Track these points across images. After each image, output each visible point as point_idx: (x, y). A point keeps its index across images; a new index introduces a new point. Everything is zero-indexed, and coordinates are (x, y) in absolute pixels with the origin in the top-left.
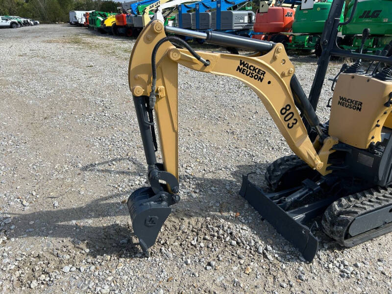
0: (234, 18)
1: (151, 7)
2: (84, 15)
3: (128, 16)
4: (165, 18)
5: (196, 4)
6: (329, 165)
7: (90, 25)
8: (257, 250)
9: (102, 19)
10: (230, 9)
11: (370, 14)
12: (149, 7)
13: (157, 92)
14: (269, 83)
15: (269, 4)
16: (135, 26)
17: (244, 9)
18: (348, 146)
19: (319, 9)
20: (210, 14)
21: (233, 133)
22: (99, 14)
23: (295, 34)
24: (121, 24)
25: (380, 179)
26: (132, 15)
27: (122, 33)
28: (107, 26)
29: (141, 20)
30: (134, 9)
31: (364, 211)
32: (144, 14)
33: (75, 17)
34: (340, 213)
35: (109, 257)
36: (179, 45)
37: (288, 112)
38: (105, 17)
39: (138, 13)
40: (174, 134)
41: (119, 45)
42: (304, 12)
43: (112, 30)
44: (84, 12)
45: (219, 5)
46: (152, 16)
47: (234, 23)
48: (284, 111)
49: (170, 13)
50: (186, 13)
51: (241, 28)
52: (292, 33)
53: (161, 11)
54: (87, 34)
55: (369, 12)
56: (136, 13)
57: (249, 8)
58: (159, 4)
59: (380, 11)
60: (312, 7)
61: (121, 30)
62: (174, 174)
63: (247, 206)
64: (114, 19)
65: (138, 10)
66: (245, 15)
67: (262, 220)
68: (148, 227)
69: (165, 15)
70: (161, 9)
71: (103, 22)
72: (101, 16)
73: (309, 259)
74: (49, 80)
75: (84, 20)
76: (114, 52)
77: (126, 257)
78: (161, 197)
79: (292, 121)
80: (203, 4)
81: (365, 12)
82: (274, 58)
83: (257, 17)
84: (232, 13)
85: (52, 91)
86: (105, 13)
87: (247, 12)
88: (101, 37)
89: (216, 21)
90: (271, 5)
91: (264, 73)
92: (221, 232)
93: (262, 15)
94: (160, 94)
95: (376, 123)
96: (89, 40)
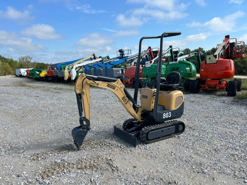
0: (114, 71)
1: (69, 66)
2: (26, 71)
3: (55, 71)
4: (77, 72)
5: (94, 65)
6: (142, 118)
7: (30, 76)
8: (118, 146)
9: (38, 73)
10: (113, 67)
11: (175, 69)
12: (68, 66)
13: (84, 92)
14: (117, 90)
15: (131, 65)
16: (59, 76)
17: (120, 67)
18: (147, 111)
19: (153, 67)
20: (102, 69)
21: (112, 117)
22: (37, 70)
23: (144, 78)
24: (50, 75)
25: (155, 119)
26: (57, 70)
27: (50, 80)
28: (41, 76)
29: (63, 73)
30: (58, 67)
31: (151, 129)
32: (64, 70)
33: (20, 72)
34: (144, 131)
35: (65, 151)
36: (90, 79)
37: (124, 99)
38: (40, 72)
39: (61, 70)
40: (88, 105)
41: (50, 86)
42: (147, 68)
43: (45, 79)
44: (27, 69)
45: (106, 65)
46: (69, 71)
47: (114, 74)
48: (123, 99)
49: (80, 69)
50: (89, 69)
51: (118, 76)
52: (143, 78)
53: (75, 68)
54: (28, 81)
55: (174, 68)
56: (60, 69)
57: (123, 67)
58: (73, 65)
59: (179, 68)
60: (150, 66)
61: (50, 79)
62: (89, 119)
63: (115, 137)
64: (46, 73)
65: (61, 68)
66: (120, 70)
67: (121, 139)
68: (80, 138)
69: (77, 70)
70: (74, 67)
71: (39, 74)
72: (38, 71)
73: (135, 146)
74: (17, 103)
75: (26, 74)
76: (48, 90)
77: (71, 151)
78: (84, 127)
79: (126, 102)
80: (98, 65)
81: (173, 68)
82: (118, 83)
83: (125, 71)
84: (113, 69)
85: (21, 107)
86: (40, 69)
87: (120, 69)
88: (37, 83)
89: (105, 73)
90: (132, 65)
91: (115, 87)
92: (106, 143)
93: (128, 70)
94: (84, 93)
95: (152, 102)
96: (30, 84)
